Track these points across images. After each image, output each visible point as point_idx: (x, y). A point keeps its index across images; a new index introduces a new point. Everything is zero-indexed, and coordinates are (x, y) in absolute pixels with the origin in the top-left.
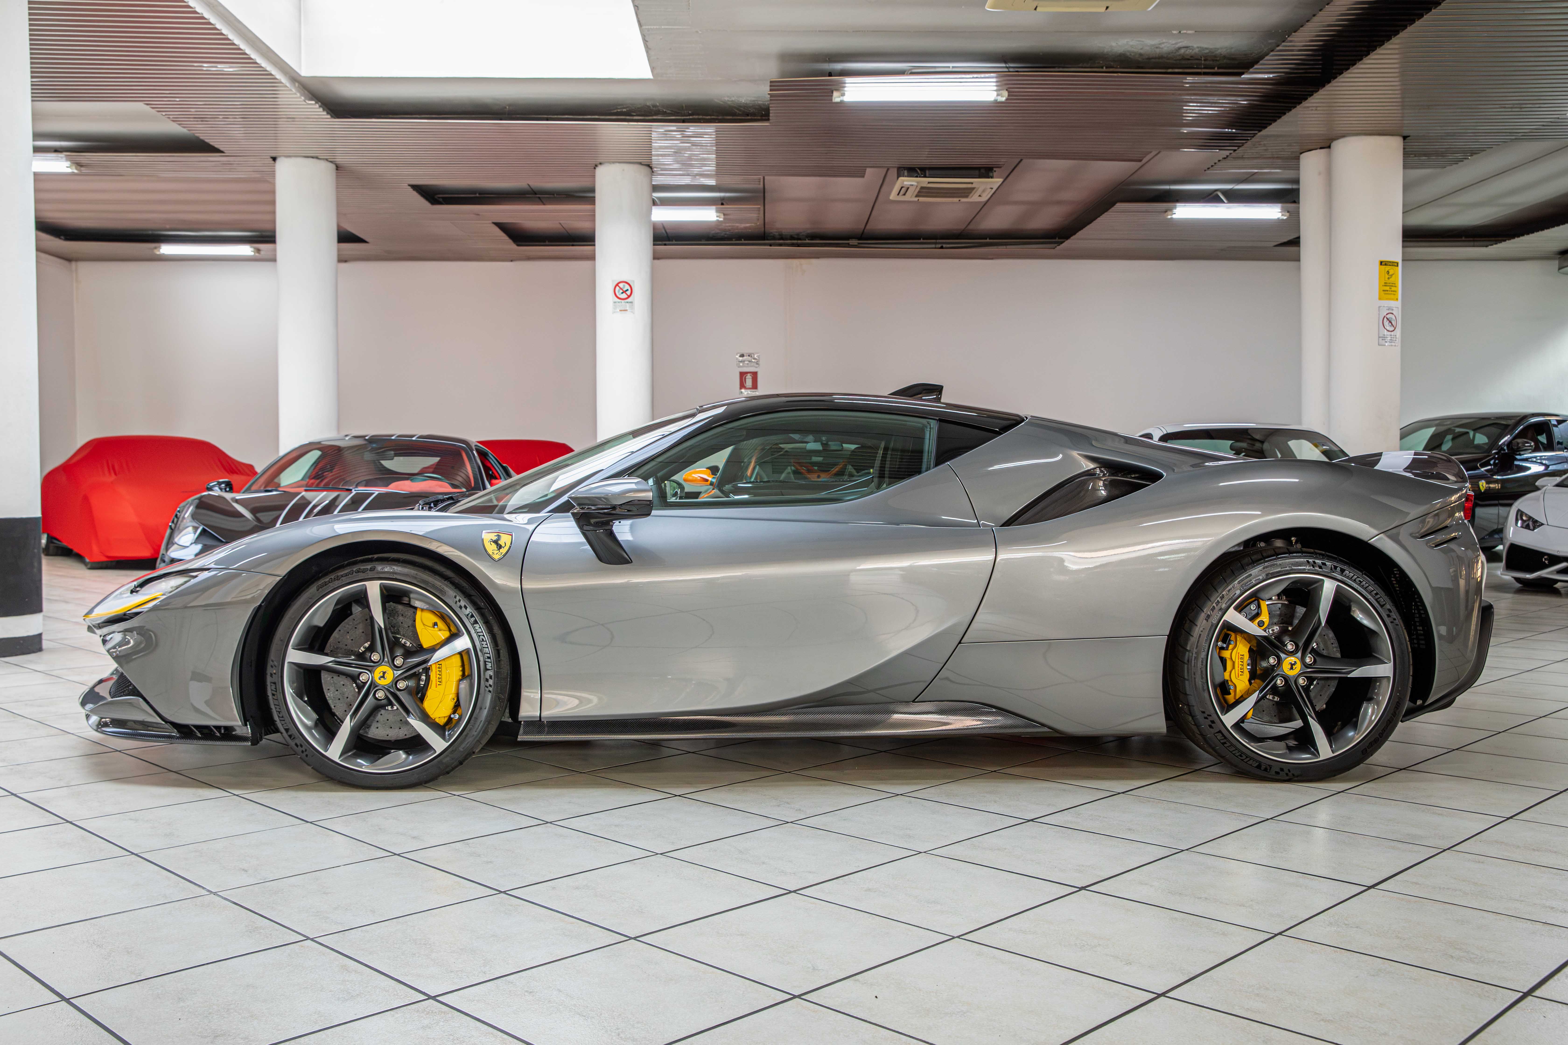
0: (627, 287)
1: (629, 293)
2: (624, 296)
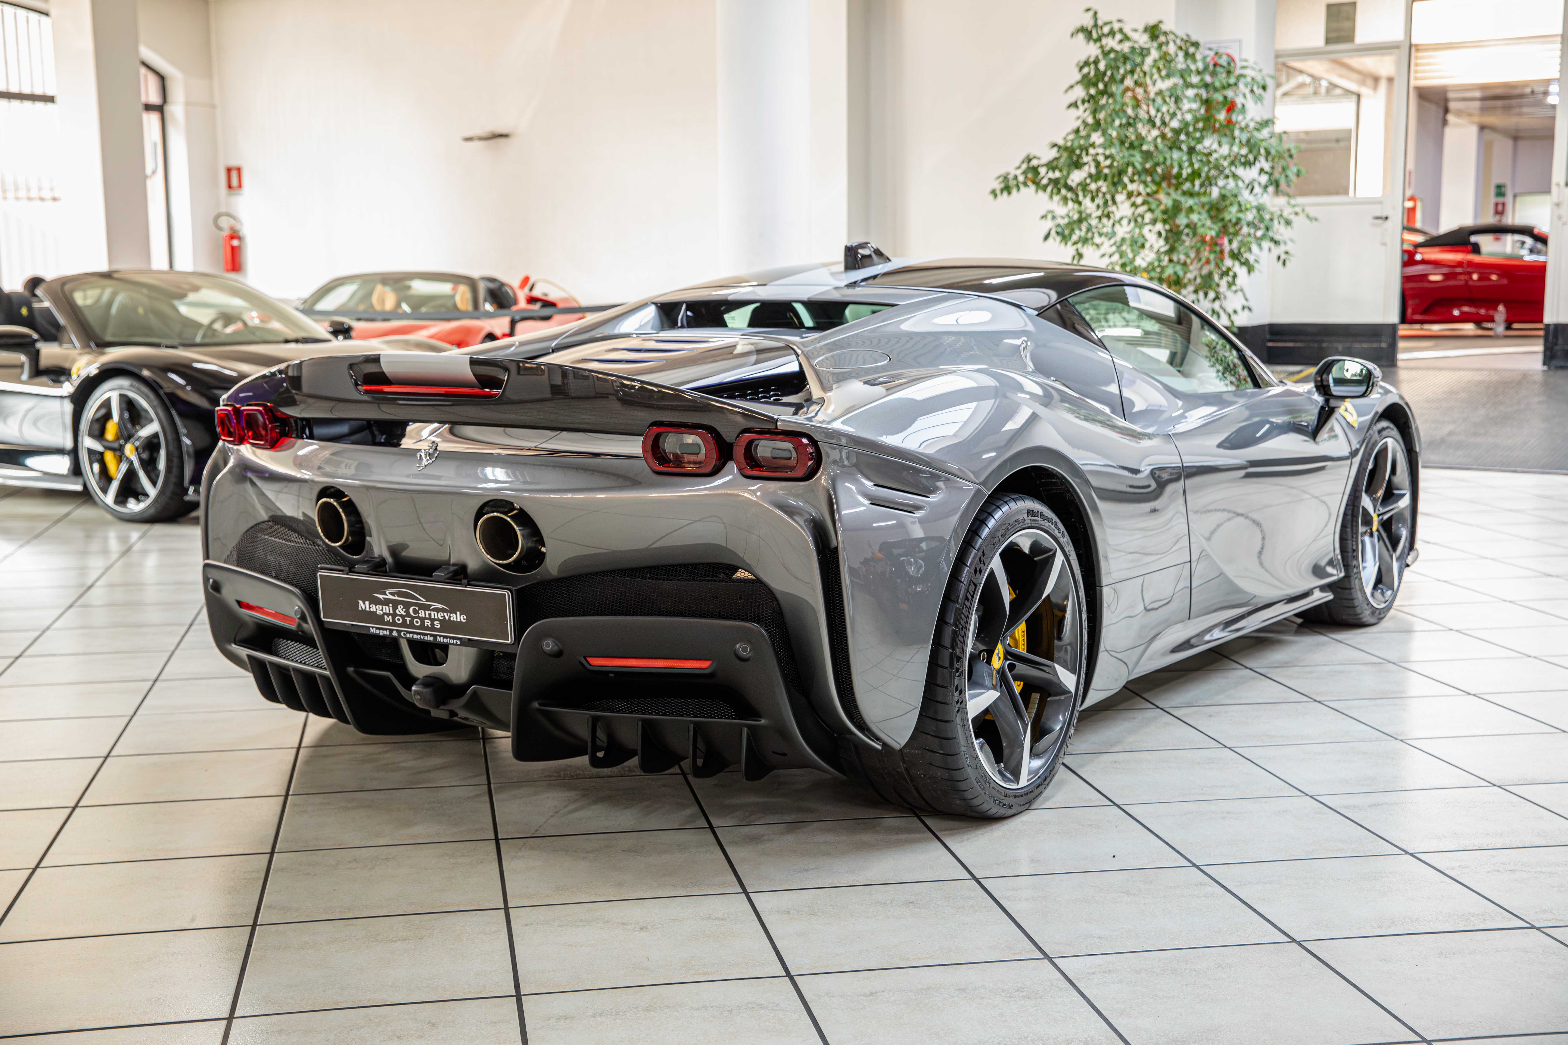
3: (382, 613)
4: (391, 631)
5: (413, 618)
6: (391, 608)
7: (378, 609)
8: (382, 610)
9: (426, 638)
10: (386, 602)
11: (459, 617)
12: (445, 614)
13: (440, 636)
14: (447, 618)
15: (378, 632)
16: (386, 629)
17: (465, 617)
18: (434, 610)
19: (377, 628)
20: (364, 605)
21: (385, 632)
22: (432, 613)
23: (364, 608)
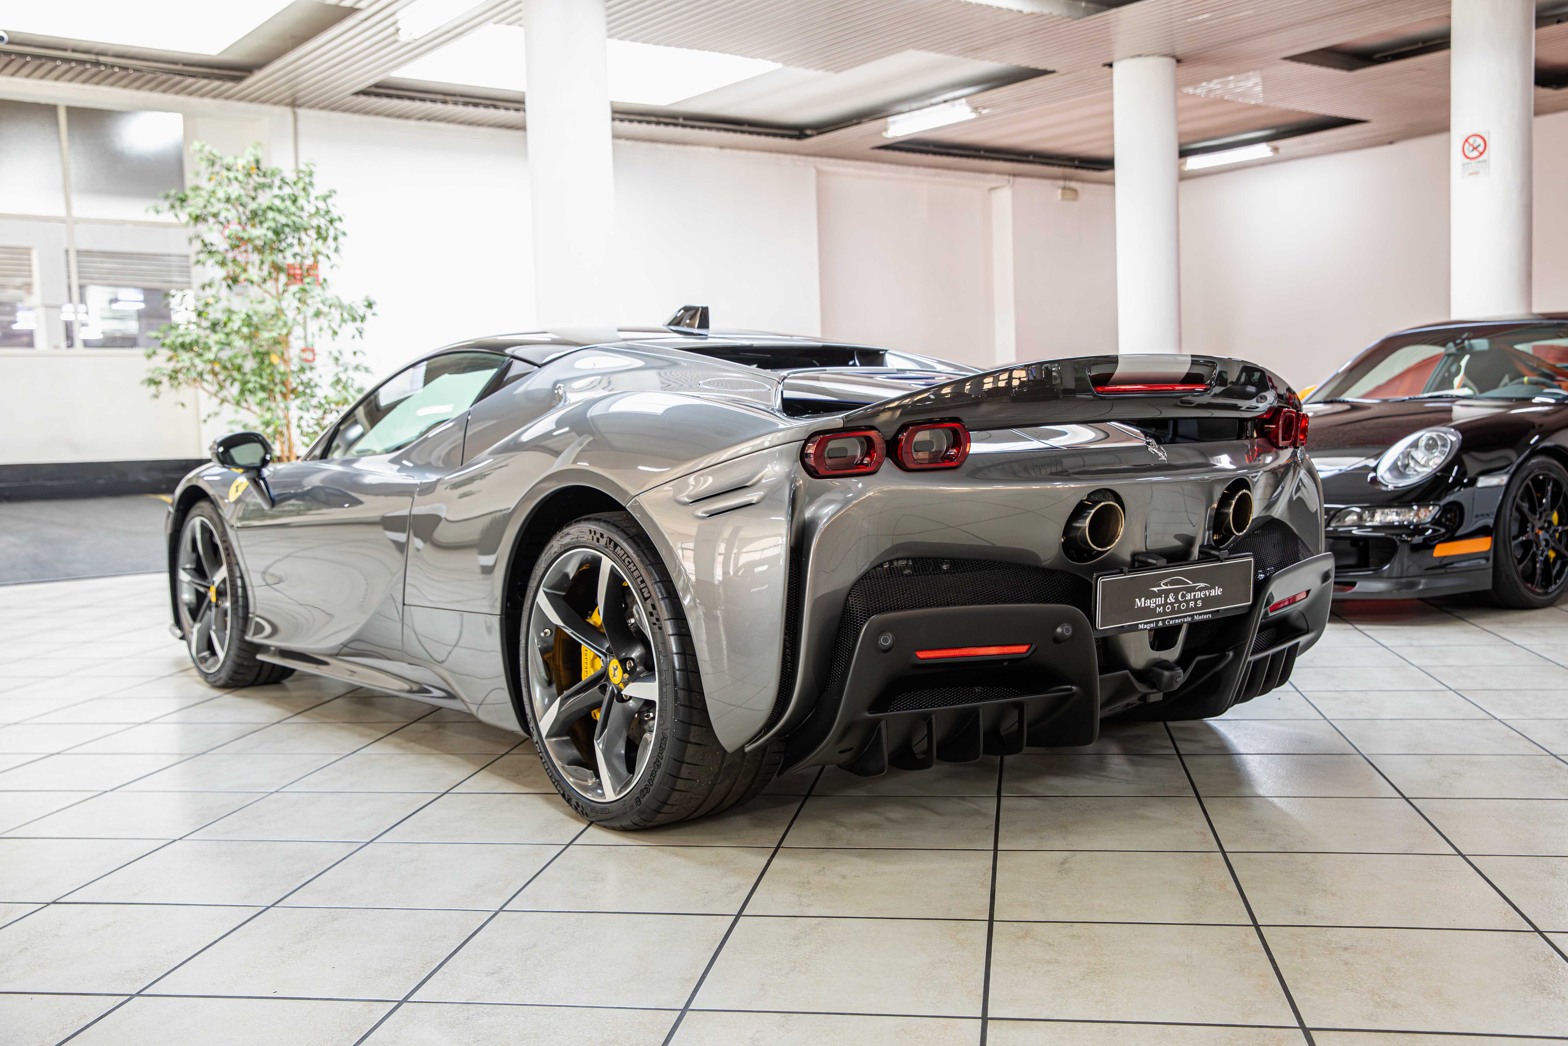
0: (1479, 141)
1: (1481, 149)
2: (1475, 154)
3: (1154, 606)
4: (1157, 622)
5: (1181, 603)
6: (1163, 599)
7: (1151, 603)
8: (1155, 603)
9: (1185, 620)
10: (1160, 594)
11: (1217, 591)
12: (1207, 592)
13: (1196, 614)
14: (1208, 595)
15: (1146, 626)
16: (1153, 622)
17: (1221, 590)
18: (1198, 590)
19: (1145, 623)
20: (1140, 603)
21: (1152, 625)
22: (1197, 593)
23: (1139, 605)
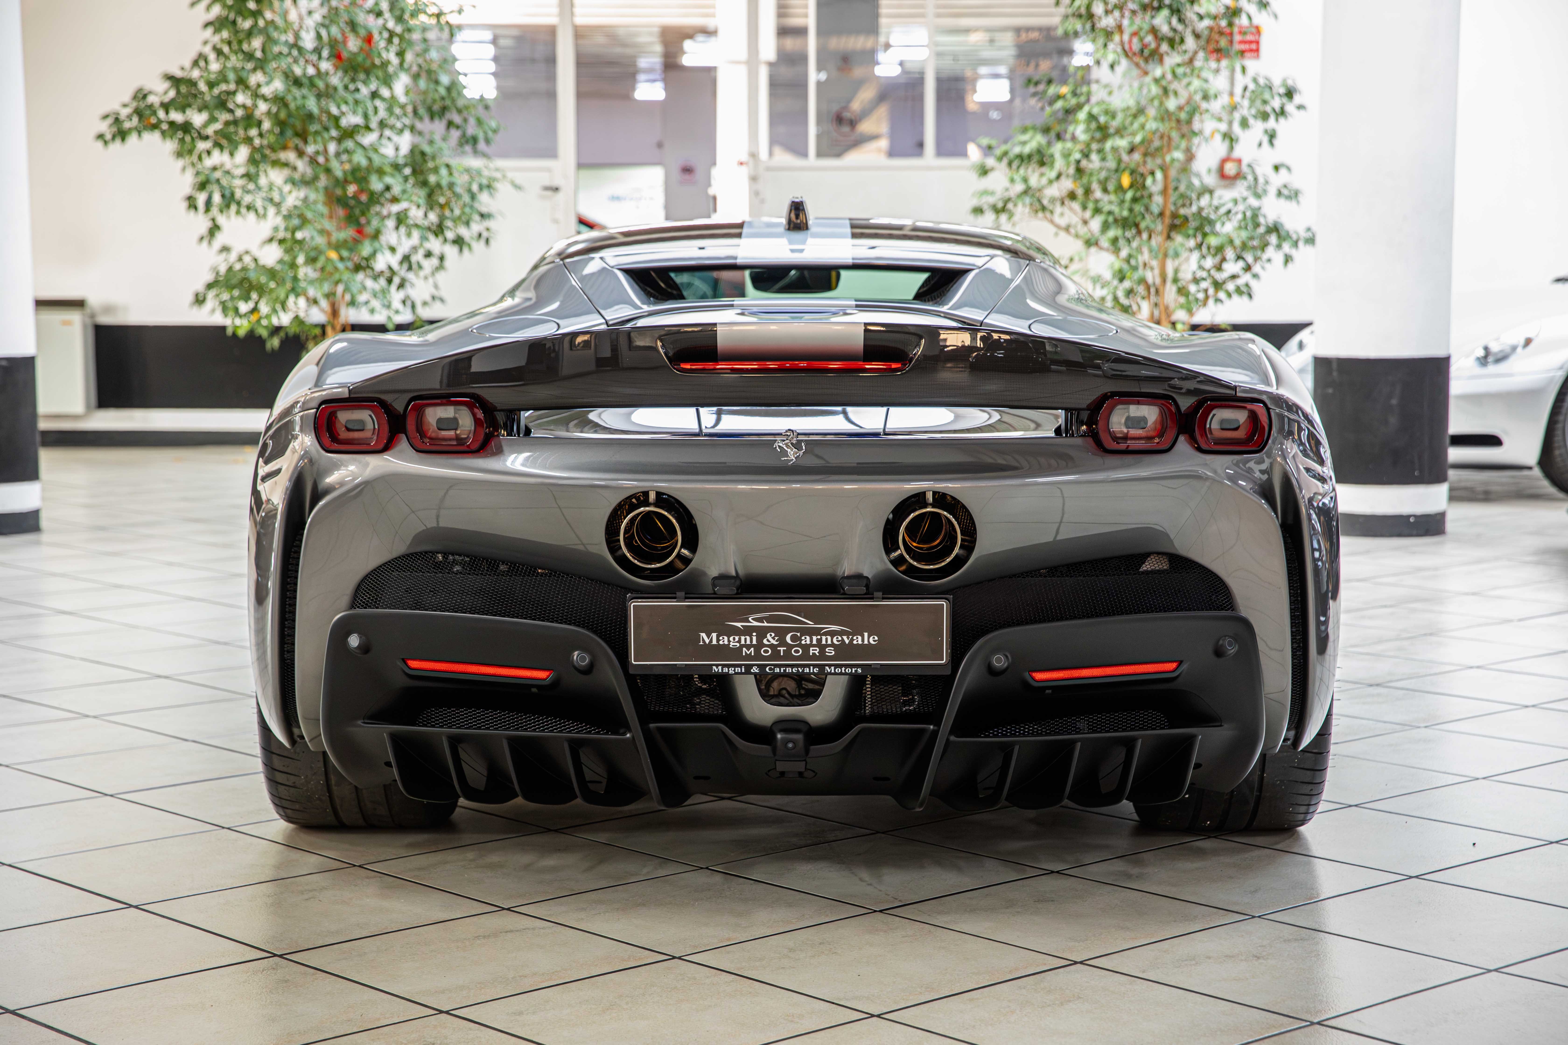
3: (738, 645)
4: (748, 666)
5: (790, 647)
6: (754, 638)
7: (732, 641)
8: (739, 641)
9: (807, 670)
10: (748, 631)
11: (869, 639)
12: (845, 638)
13: (830, 666)
14: (847, 641)
15: (726, 670)
16: (740, 666)
17: (876, 638)
18: (826, 634)
19: (724, 666)
20: (708, 638)
21: (738, 670)
22: (824, 638)
23: (707, 641)
